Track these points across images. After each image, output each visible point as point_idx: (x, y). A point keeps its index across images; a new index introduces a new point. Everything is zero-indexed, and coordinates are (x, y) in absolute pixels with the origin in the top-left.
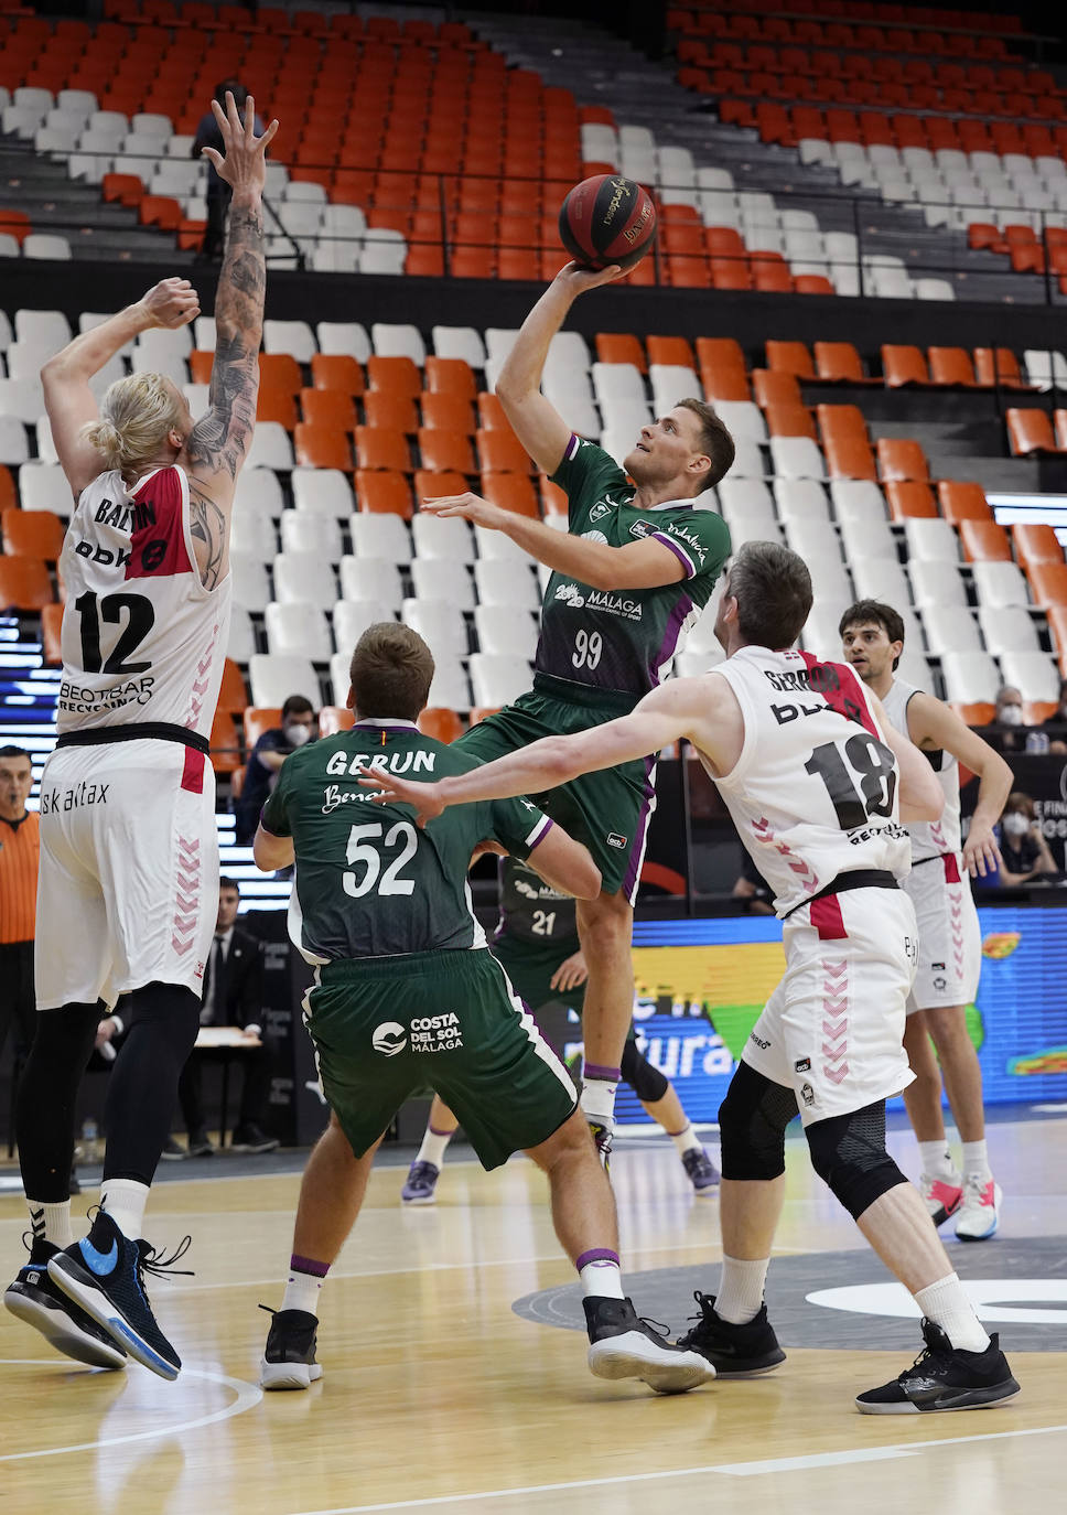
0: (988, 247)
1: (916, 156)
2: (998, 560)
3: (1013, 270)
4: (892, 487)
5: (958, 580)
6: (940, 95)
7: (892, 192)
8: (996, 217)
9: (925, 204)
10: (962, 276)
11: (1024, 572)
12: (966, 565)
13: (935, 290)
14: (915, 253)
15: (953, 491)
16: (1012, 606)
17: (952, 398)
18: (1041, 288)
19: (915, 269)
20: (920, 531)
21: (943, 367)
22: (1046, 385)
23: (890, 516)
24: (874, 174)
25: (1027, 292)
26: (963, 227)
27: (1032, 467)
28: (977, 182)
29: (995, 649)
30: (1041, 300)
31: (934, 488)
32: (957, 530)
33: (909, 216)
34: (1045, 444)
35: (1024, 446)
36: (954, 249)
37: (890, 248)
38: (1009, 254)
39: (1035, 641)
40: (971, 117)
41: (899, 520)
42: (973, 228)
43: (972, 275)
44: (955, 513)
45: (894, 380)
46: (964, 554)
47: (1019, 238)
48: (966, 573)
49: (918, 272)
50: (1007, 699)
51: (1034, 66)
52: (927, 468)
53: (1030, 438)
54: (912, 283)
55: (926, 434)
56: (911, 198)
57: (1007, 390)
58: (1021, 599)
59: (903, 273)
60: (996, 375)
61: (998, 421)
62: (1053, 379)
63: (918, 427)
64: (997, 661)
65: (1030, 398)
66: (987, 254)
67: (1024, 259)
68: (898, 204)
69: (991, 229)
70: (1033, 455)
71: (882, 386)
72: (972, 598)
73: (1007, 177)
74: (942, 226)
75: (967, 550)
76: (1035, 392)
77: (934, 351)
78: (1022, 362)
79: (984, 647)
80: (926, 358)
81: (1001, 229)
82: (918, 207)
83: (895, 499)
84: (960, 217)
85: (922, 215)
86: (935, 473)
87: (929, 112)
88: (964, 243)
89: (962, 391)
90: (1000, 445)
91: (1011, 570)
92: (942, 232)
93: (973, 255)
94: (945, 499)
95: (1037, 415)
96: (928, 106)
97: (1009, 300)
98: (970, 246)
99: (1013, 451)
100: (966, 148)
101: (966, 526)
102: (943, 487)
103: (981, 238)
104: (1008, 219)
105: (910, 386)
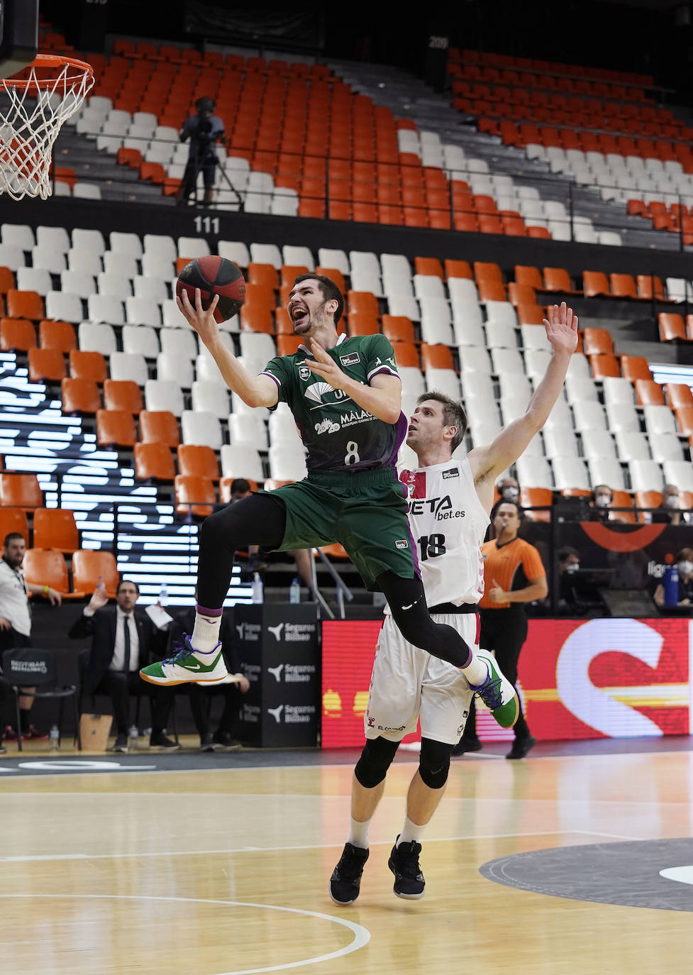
0: (639, 214)
1: (594, 157)
2: (657, 404)
3: (654, 228)
4: (594, 358)
5: (635, 416)
6: (606, 121)
7: (582, 179)
8: (643, 196)
9: (602, 186)
10: (624, 231)
11: (674, 412)
12: (639, 407)
13: (610, 239)
14: (596, 216)
15: (630, 362)
16: (667, 433)
17: (624, 304)
18: (678, 241)
19: (598, 226)
20: (611, 384)
21: (619, 286)
22: (680, 299)
23: (592, 375)
24: (570, 167)
25: (668, 242)
26: (625, 201)
27: (673, 349)
28: (631, 174)
29: (659, 458)
30: (677, 248)
31: (619, 359)
32: (633, 385)
33: (590, 193)
34: (681, 335)
35: (669, 335)
36: (619, 214)
37: (585, 212)
38: (653, 219)
39: (681, 455)
40: (624, 135)
41: (599, 378)
42: (631, 202)
43: (632, 231)
44: (631, 375)
45: (590, 292)
46: (637, 400)
47: (657, 209)
48: (640, 412)
49: (599, 228)
50: (669, 491)
51: (661, 106)
52: (612, 347)
53: (673, 331)
54: (597, 234)
55: (612, 326)
56: (593, 182)
57: (659, 302)
58: (671, 429)
59: (591, 228)
60: (653, 292)
61: (653, 320)
62: (687, 296)
63: (604, 321)
64: (661, 466)
65: (671, 307)
66: (638, 218)
67: (661, 222)
68: (585, 186)
69: (641, 203)
70: (674, 342)
71: (582, 296)
72: (643, 427)
73: (648, 172)
74: (612, 200)
75: (639, 397)
76: (673, 303)
77: (614, 276)
78: (665, 285)
79: (651, 456)
80: (609, 280)
81: (647, 203)
82: (597, 188)
83: (595, 365)
84: (622, 195)
85: (600, 193)
86: (618, 350)
87: (600, 131)
88: (624, 211)
89: (630, 300)
90: (653, 334)
91: (666, 411)
92: (612, 204)
93: (630, 218)
94: (625, 366)
95: (677, 317)
96: (600, 127)
97: (653, 246)
98: (629, 213)
99: (662, 338)
100: (624, 153)
101: (640, 383)
102: (624, 359)
103: (635, 209)
104: (649, 198)
105: (599, 296)
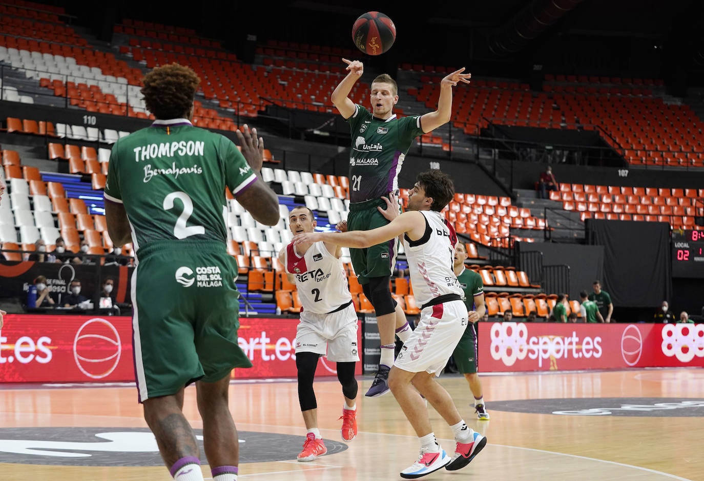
0: (46, 86)
1: (24, 53)
2: (43, 195)
3: (54, 95)
4: (7, 167)
5: (28, 201)
6: (35, 33)
7: (15, 64)
8: (50, 76)
9: (26, 69)
10: (37, 96)
11: (51, 200)
12: (31, 196)
13: (27, 100)
14: (21, 87)
15: (28, 170)
16: (46, 211)
17: (30, 138)
18: (64, 102)
19: (21, 92)
20: (16, 183)
21: (27, 127)
22: (63, 136)
23: (5, 177)
24: (9, 58)
25: (60, 103)
26: (38, 79)
27: (56, 164)
28: (45, 64)
29: (39, 226)
30: (64, 106)
31: (22, 169)
32: (28, 183)
33: (20, 73)
34: (62, 157)
35: (54, 156)
36: (35, 86)
37: (13, 84)
38: (54, 90)
39: (53, 224)
40: (45, 41)
41: (9, 179)
42: (42, 80)
43: (41, 96)
44: (28, 178)
45: (11, 130)
46: (30, 192)
47: (57, 84)
48: (31, 199)
49: (21, 93)
50: (39, 243)
51: (68, 25)
52: (20, 161)
53: (56, 154)
54: (19, 97)
55: (20, 149)
56: (22, 67)
57: (49, 137)
58: (49, 209)
59: (16, 93)
60: (46, 132)
61: (45, 147)
62: (66, 134)
63: (17, 146)
64: (39, 230)
65: (57, 140)
66: (46, 89)
67: (59, 92)
68: (17, 69)
69: (48, 80)
70: (57, 160)
71: (6, 132)
72: (32, 207)
73: (55, 63)
74: (31, 78)
75: (32, 192)
76: (59, 138)
77: (25, 121)
78: (55, 127)
79: (35, 224)
80: (22, 123)
81: (52, 81)
82: (23, 71)
83: (8, 171)
84: (38, 75)
85: (24, 74)
86: (22, 163)
87: (30, 38)
88: (38, 85)
89: (34, 136)
90: (46, 155)
91: (46, 198)
92: (31, 81)
93: (41, 89)
94: (25, 172)
95: (59, 146)
96: (30, 36)
97: (52, 105)
98: (40, 86)
99: (50, 158)
100: (42, 52)
101: (32, 182)
102: (25, 168)
103: (44, 83)
104: (54, 77)
105: (15, 132)
